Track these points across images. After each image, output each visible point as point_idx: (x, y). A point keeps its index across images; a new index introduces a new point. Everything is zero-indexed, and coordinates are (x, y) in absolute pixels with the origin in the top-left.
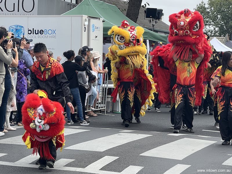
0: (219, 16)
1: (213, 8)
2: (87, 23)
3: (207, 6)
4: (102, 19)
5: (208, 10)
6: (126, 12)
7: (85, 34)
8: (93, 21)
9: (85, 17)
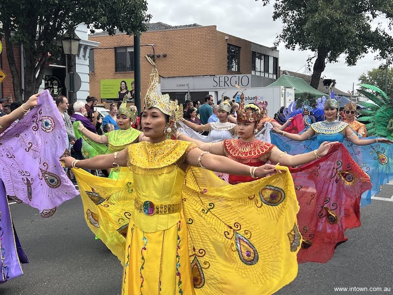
0: (376, 82)
1: (371, 77)
2: (283, 91)
3: (367, 76)
4: (293, 88)
5: (368, 79)
6: (310, 83)
7: (282, 99)
8: (288, 90)
9: (282, 87)
